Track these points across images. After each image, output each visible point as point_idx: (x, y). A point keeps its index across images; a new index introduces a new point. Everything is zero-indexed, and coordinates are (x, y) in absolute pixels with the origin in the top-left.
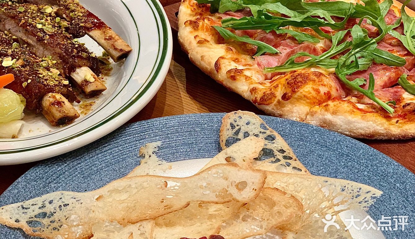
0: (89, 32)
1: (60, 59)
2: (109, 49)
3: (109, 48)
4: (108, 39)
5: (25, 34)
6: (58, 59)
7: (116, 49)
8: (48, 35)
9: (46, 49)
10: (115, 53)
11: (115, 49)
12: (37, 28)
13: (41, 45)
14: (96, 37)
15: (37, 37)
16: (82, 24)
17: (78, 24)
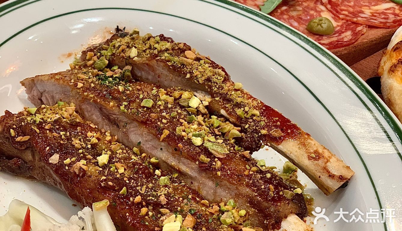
0: (279, 145)
1: (252, 207)
2: (320, 177)
3: (319, 174)
4: (314, 158)
5: (173, 155)
6: (248, 206)
7: (332, 176)
8: (217, 158)
9: (221, 186)
10: (332, 183)
11: (330, 176)
12: (193, 144)
13: (209, 178)
14: (292, 155)
15: (197, 163)
16: (264, 132)
17: (257, 132)
